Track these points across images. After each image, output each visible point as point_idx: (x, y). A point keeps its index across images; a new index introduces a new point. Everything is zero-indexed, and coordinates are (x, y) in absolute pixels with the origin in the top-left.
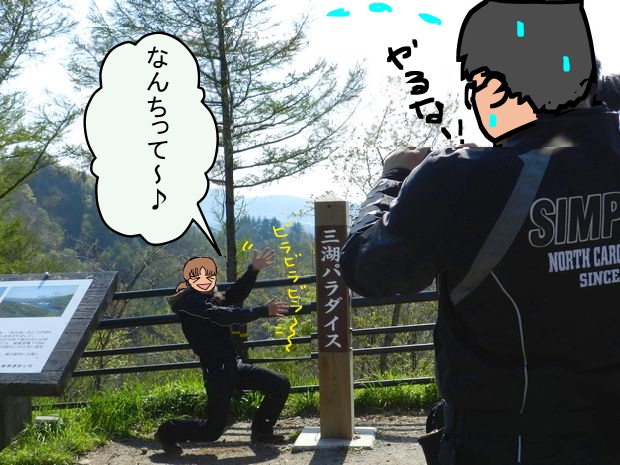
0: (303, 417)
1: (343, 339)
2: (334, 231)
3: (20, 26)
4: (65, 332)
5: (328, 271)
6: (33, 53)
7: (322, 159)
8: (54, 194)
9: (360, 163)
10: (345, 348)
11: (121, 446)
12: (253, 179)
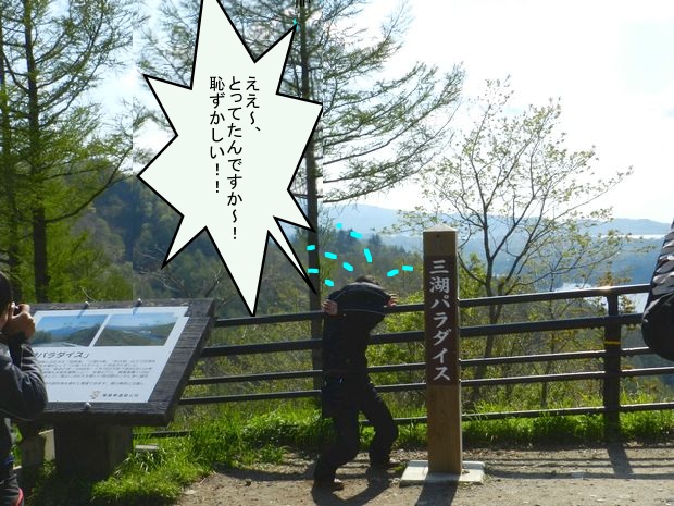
0: (406, 450)
1: (453, 372)
2: (443, 262)
3: (97, 34)
4: (169, 362)
5: (437, 302)
6: (113, 63)
7: (412, 172)
8: (115, 203)
9: (452, 177)
10: (454, 381)
11: (225, 477)
12: (338, 194)
